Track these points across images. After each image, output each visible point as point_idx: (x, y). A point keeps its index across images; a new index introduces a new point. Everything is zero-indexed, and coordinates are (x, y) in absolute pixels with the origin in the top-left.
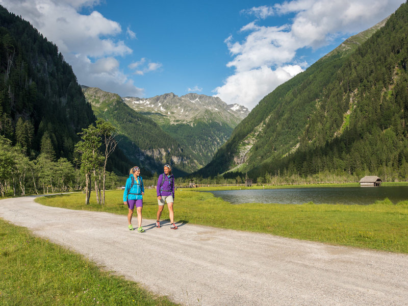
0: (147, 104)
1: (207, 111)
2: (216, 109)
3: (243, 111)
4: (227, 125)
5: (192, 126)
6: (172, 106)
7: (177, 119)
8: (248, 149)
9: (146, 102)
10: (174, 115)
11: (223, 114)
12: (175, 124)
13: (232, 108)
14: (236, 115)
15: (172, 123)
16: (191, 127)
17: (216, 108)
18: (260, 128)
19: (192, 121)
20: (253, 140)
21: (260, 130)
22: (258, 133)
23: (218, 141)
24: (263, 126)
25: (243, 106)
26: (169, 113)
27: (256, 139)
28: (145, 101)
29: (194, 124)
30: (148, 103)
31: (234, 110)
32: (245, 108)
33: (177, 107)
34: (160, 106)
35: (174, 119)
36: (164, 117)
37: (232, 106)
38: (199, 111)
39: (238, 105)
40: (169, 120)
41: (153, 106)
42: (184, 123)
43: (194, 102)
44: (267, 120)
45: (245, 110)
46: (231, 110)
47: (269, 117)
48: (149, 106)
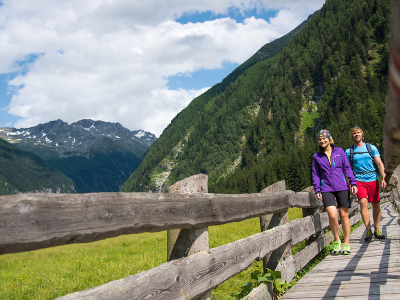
0: (27, 136)
1: (106, 139)
2: (117, 137)
3: (150, 138)
4: (132, 154)
5: (88, 157)
6: (61, 135)
7: (68, 150)
8: (167, 177)
9: (25, 133)
10: (63, 146)
11: (125, 141)
12: (66, 156)
13: (136, 135)
14: (141, 143)
15: (61, 156)
16: (87, 159)
17: (117, 135)
18: (179, 149)
19: (87, 153)
20: (172, 165)
21: (179, 151)
22: (177, 155)
23: (123, 174)
24: (182, 146)
25: (149, 133)
26: (57, 145)
27: (176, 162)
28: (23, 132)
29: (90, 156)
30: (28, 133)
31: (139, 137)
32: (151, 134)
33: (67, 137)
34: (45, 137)
35: (63, 151)
36: (51, 150)
37: (136, 132)
38: (96, 140)
39: (143, 131)
40: (57, 152)
41: (35, 137)
42: (77, 155)
43: (88, 129)
44: (186, 138)
45: (152, 136)
46: (135, 137)
47: (189, 134)
48: (30, 137)
